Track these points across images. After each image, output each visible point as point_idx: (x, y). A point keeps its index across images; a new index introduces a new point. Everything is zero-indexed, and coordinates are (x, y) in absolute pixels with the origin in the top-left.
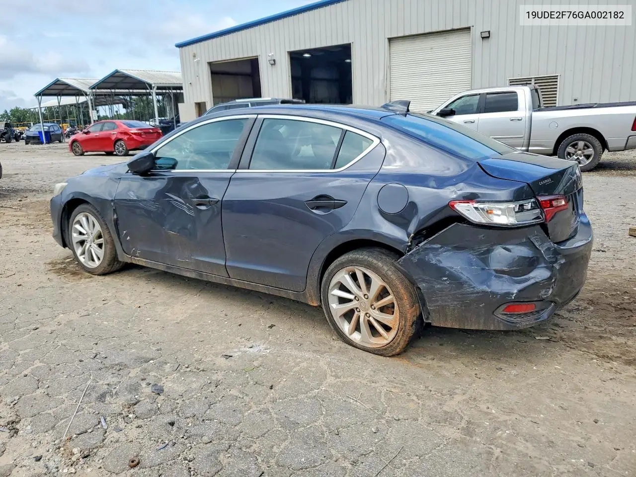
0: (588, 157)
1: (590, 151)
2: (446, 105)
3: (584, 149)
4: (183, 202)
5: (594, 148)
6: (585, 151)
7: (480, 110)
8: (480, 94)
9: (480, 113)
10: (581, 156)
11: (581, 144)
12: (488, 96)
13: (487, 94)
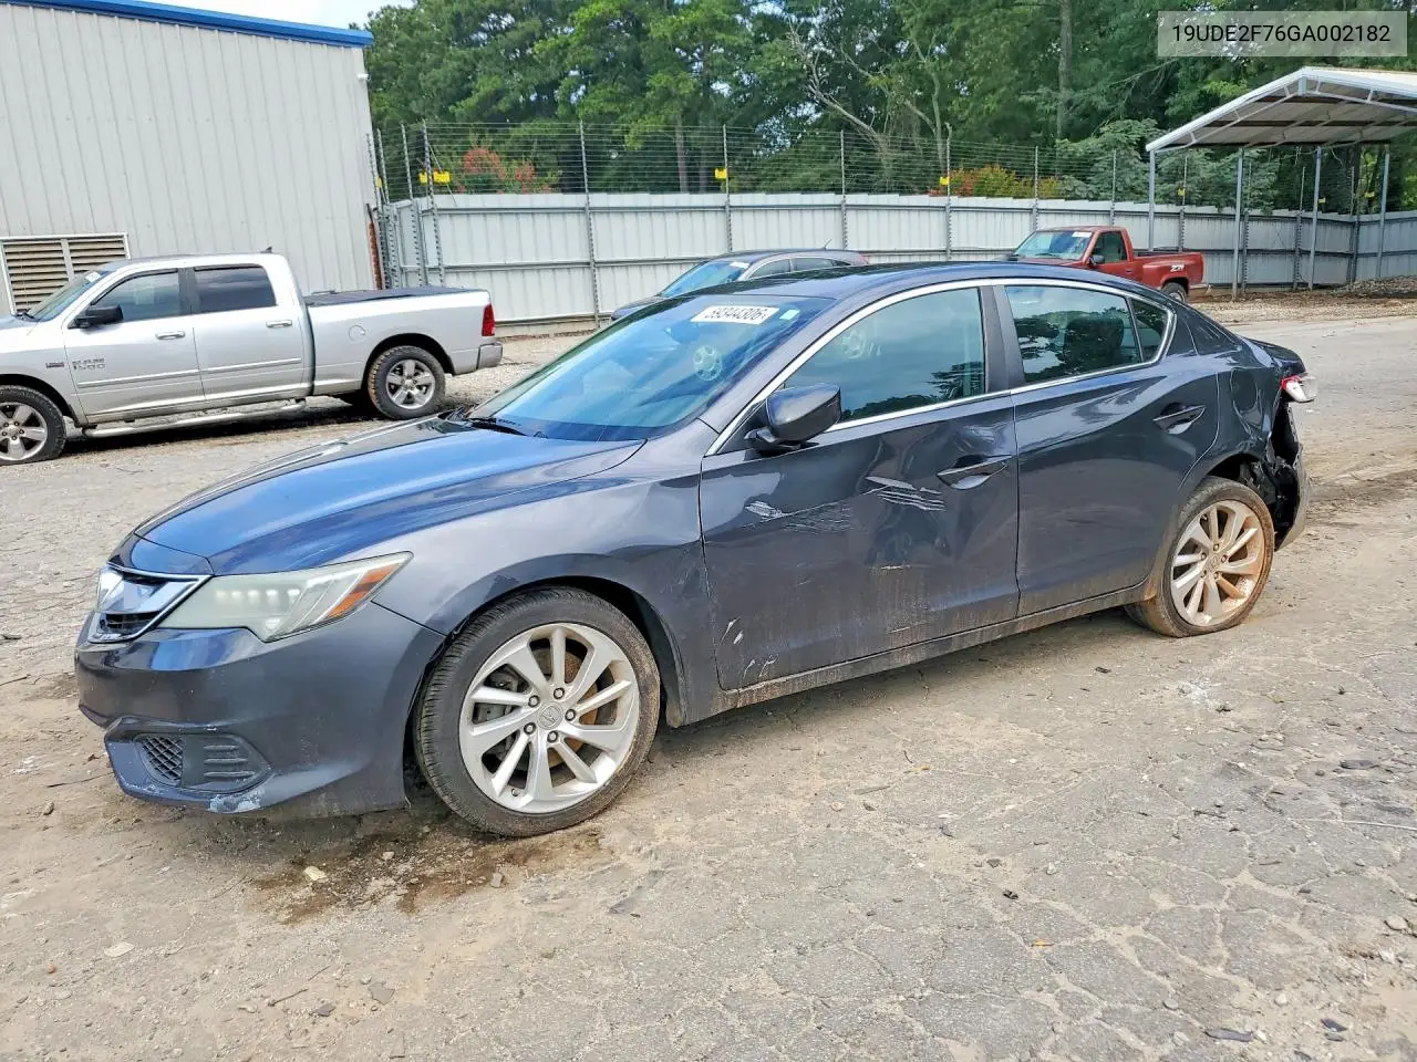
0: (423, 387)
1: (426, 377)
2: (94, 296)
3: (416, 374)
4: (910, 487)
5: (433, 372)
6: (417, 378)
7: (186, 310)
8: (176, 271)
9: (191, 312)
10: (412, 388)
11: (409, 366)
12: (200, 276)
13: (195, 270)
